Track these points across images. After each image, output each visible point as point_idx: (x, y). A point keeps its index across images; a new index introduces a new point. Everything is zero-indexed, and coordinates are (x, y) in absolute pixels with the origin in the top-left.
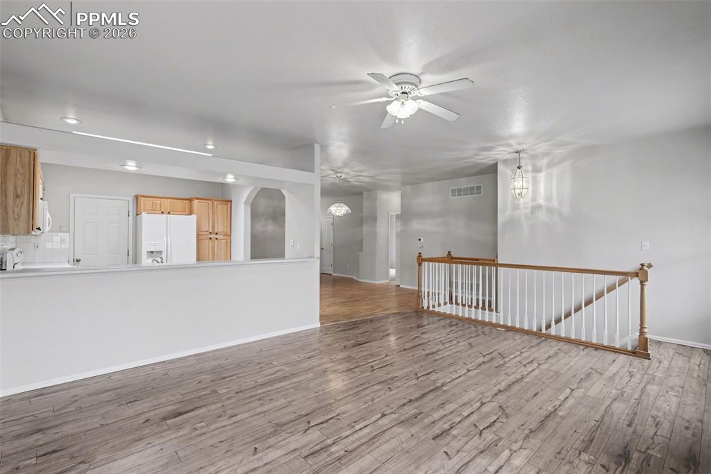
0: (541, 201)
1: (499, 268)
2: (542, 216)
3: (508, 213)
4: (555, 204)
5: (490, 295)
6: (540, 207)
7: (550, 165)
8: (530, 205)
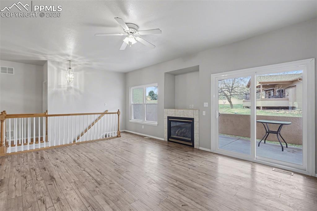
0: (72, 85)
1: (48, 117)
2: (72, 92)
3: (54, 89)
4: (78, 87)
5: (42, 134)
6: (71, 88)
7: (76, 70)
8: (66, 86)
